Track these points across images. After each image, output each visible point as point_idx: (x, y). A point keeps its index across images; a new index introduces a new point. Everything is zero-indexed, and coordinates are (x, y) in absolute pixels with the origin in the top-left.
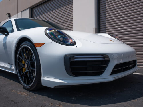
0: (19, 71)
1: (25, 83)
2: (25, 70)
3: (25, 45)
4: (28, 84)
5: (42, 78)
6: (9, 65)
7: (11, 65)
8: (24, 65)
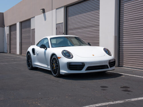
0: (52, 69)
1: (54, 74)
2: (55, 68)
3: (54, 57)
4: (55, 74)
5: (60, 71)
6: (47, 66)
7: (48, 65)
8: (54, 66)
